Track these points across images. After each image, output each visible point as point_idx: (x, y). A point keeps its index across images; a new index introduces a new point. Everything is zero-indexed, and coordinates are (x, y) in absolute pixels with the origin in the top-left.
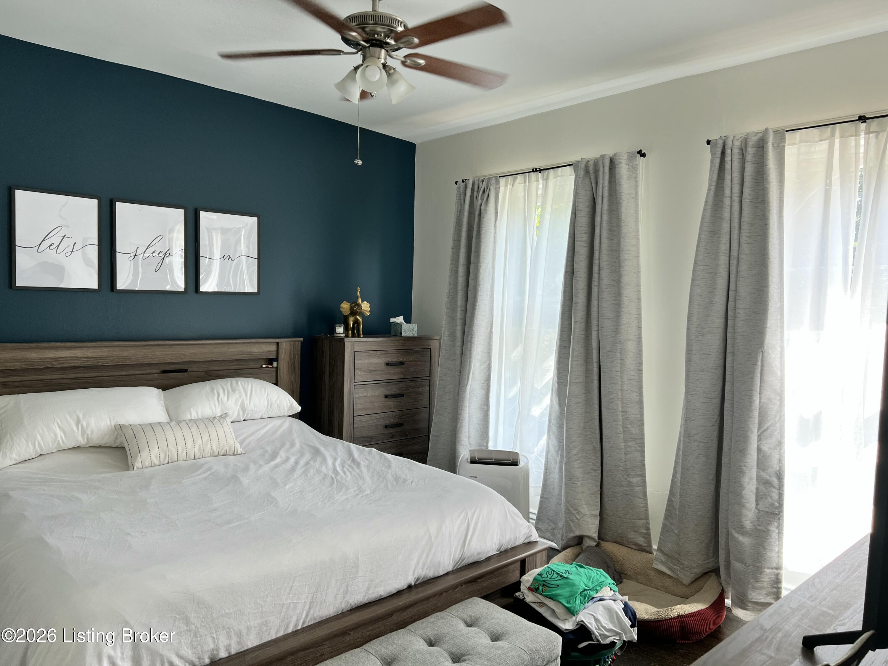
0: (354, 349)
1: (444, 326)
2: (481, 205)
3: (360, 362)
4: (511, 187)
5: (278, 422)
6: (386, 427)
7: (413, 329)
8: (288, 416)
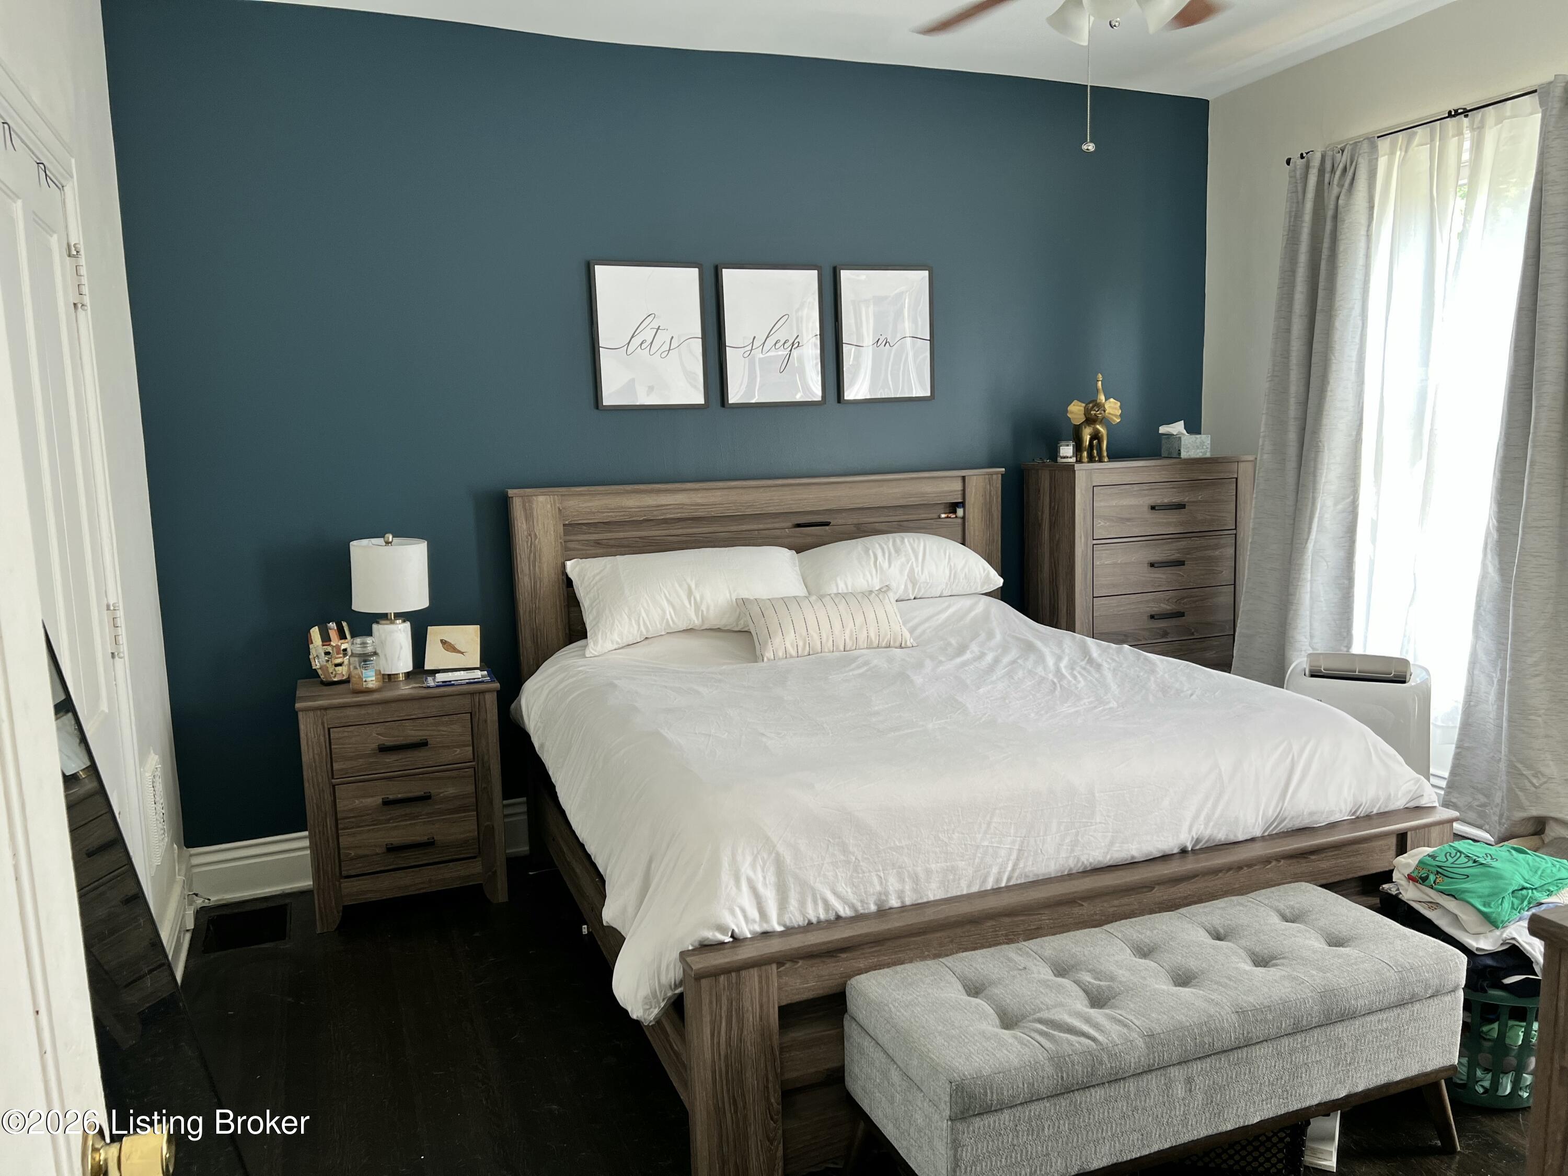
0: (1091, 482)
1: (1262, 434)
2: (1338, 198)
3: (1102, 504)
4: (1403, 153)
5: (967, 602)
6: (1152, 617)
7: (1202, 443)
8: (982, 594)
